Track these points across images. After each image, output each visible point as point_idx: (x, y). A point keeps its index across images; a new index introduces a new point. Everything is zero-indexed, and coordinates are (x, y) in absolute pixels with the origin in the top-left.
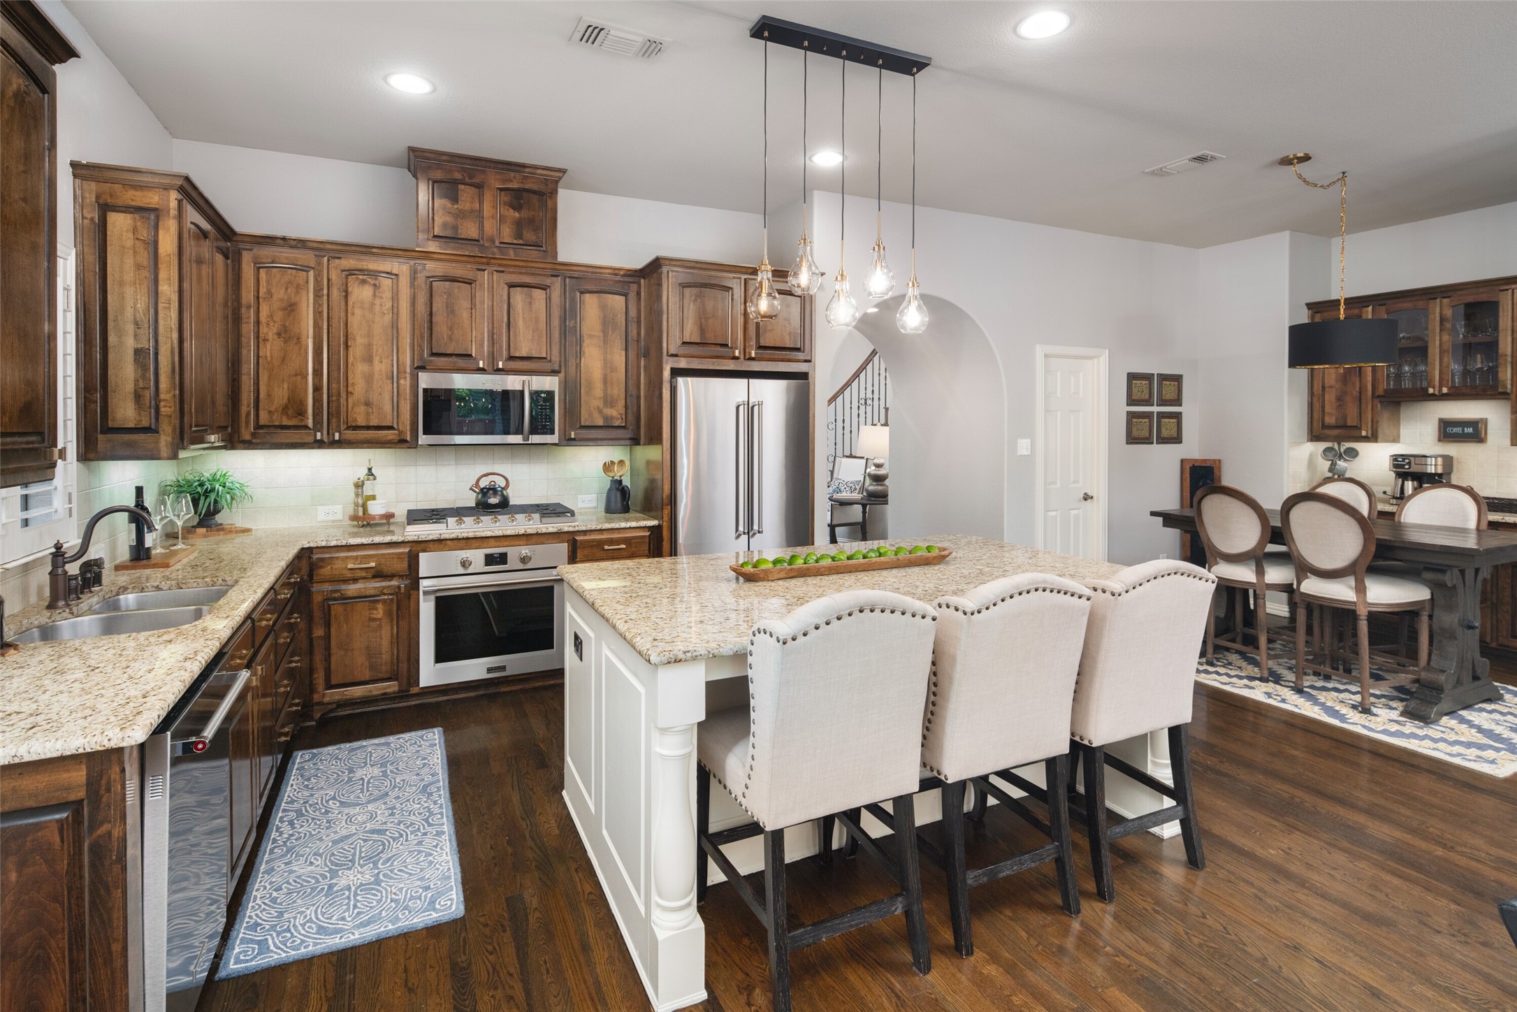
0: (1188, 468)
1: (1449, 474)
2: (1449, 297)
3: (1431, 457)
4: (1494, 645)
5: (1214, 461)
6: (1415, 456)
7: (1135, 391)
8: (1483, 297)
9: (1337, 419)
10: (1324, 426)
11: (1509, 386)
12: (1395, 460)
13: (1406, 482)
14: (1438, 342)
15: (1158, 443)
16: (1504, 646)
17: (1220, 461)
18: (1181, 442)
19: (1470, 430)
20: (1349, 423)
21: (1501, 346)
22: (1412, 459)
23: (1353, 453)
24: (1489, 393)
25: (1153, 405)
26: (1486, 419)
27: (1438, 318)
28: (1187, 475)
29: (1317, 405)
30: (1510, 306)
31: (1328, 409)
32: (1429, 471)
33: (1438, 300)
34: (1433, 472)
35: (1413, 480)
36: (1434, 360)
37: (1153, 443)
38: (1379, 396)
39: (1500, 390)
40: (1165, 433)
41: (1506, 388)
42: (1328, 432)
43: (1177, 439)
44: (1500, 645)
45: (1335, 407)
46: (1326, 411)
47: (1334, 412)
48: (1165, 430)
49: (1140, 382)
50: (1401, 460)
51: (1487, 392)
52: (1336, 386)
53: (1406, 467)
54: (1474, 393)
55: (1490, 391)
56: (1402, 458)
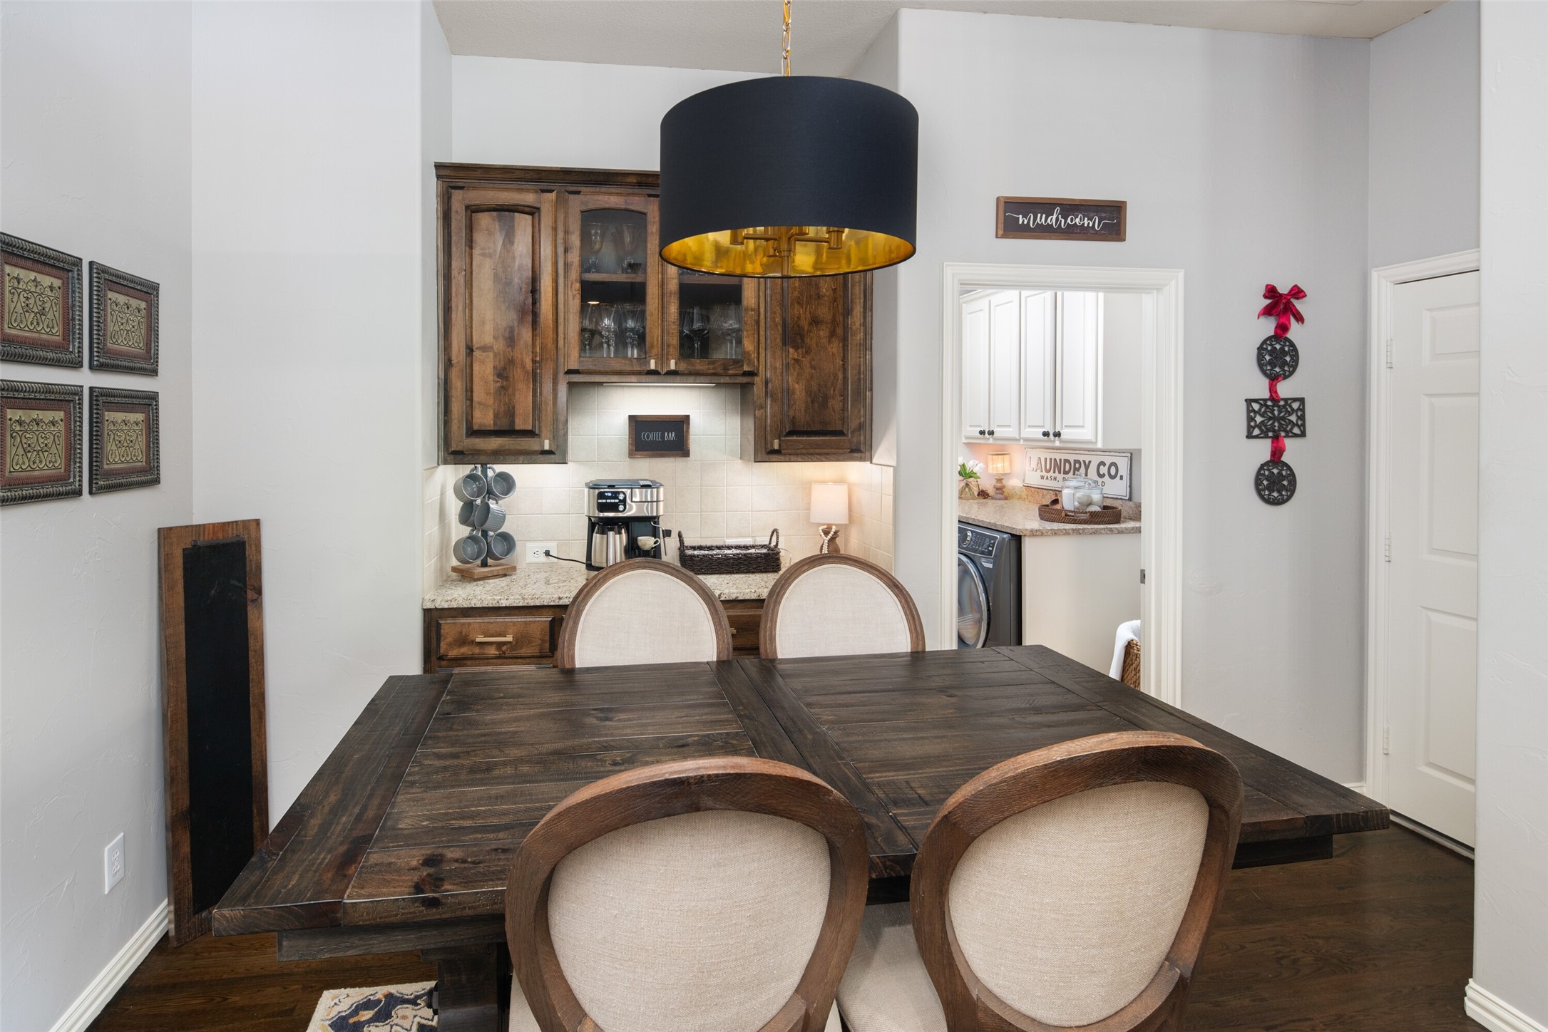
0: (177, 553)
5: (246, 523)
6: (631, 487)
7: (14, 305)
9: (496, 416)
10: (473, 433)
11: (756, 362)
12: (601, 496)
14: (660, 277)
15: (95, 490)
17: (257, 522)
18: (156, 482)
19: (671, 436)
20: (519, 425)
22: (628, 491)
23: (505, 484)
24: (731, 372)
25: (76, 365)
26: (689, 417)
28: (179, 574)
29: (458, 385)
31: (478, 395)
36: (657, 309)
37: (78, 493)
38: (570, 372)
39: (746, 368)
40: (115, 458)
41: (753, 365)
42: (478, 443)
43: (148, 473)
45: (492, 391)
46: (475, 398)
47: (491, 401)
48: (114, 448)
49: (32, 275)
50: (610, 494)
51: (728, 370)
52: (495, 347)
53: (621, 508)
54: (712, 371)
55: (732, 369)
56: (612, 493)
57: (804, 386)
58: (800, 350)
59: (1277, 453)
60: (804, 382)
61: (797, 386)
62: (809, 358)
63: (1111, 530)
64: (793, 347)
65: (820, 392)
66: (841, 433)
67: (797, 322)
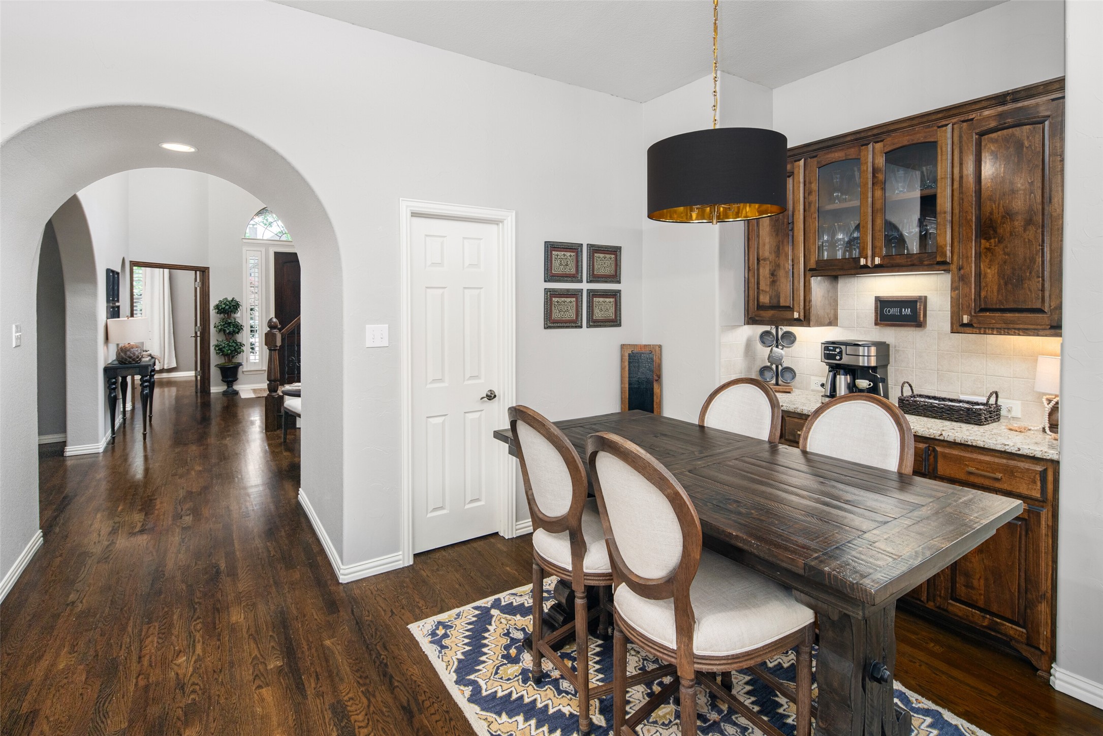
0: (627, 355)
1: (885, 366)
2: (882, 141)
3: (863, 346)
4: (931, 605)
5: (655, 346)
6: (846, 344)
7: (556, 264)
8: (920, 136)
9: (770, 298)
10: (760, 307)
11: (949, 254)
12: (826, 348)
13: (838, 376)
14: (870, 200)
15: (589, 326)
16: (943, 609)
17: (660, 347)
18: (619, 325)
19: (907, 311)
20: (782, 303)
21: (939, 201)
22: (843, 347)
23: (790, 338)
24: (926, 263)
25: (581, 281)
26: (926, 297)
27: (870, 169)
28: (626, 364)
29: (753, 281)
30: (949, 147)
31: (762, 286)
32: (861, 364)
33: (870, 146)
34: (866, 365)
35: (846, 374)
36: (867, 223)
37: (581, 327)
38: (811, 270)
39: (939, 259)
40: (598, 314)
41: (946, 256)
42: (763, 313)
43: (615, 322)
44: (939, 607)
45: (768, 283)
46: (761, 288)
47: (768, 289)
48: (598, 311)
49: (563, 253)
50: (832, 348)
51: (924, 261)
52: (770, 258)
53: (838, 358)
54: (909, 263)
55: (927, 260)
56: (833, 347)
57: (996, 271)
58: (992, 241)
60: (996, 267)
61: (989, 271)
62: (1001, 246)
64: (985, 239)
65: (1014, 274)
66: (1040, 311)
67: (989, 216)
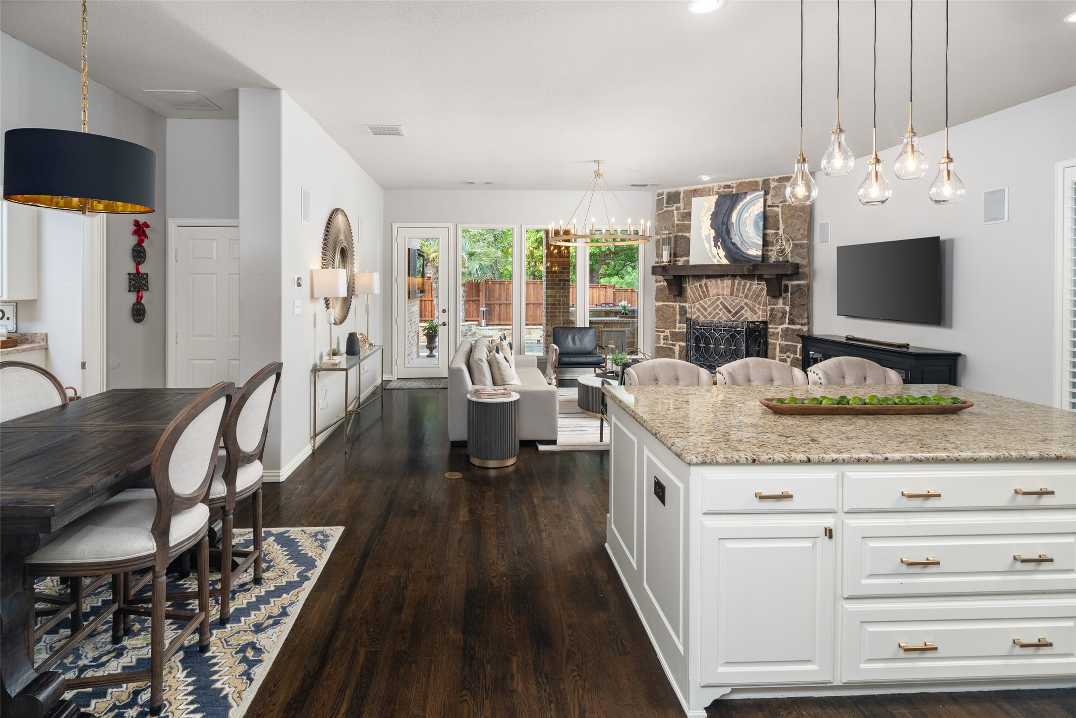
59: (139, 298)
63: (18, 350)
